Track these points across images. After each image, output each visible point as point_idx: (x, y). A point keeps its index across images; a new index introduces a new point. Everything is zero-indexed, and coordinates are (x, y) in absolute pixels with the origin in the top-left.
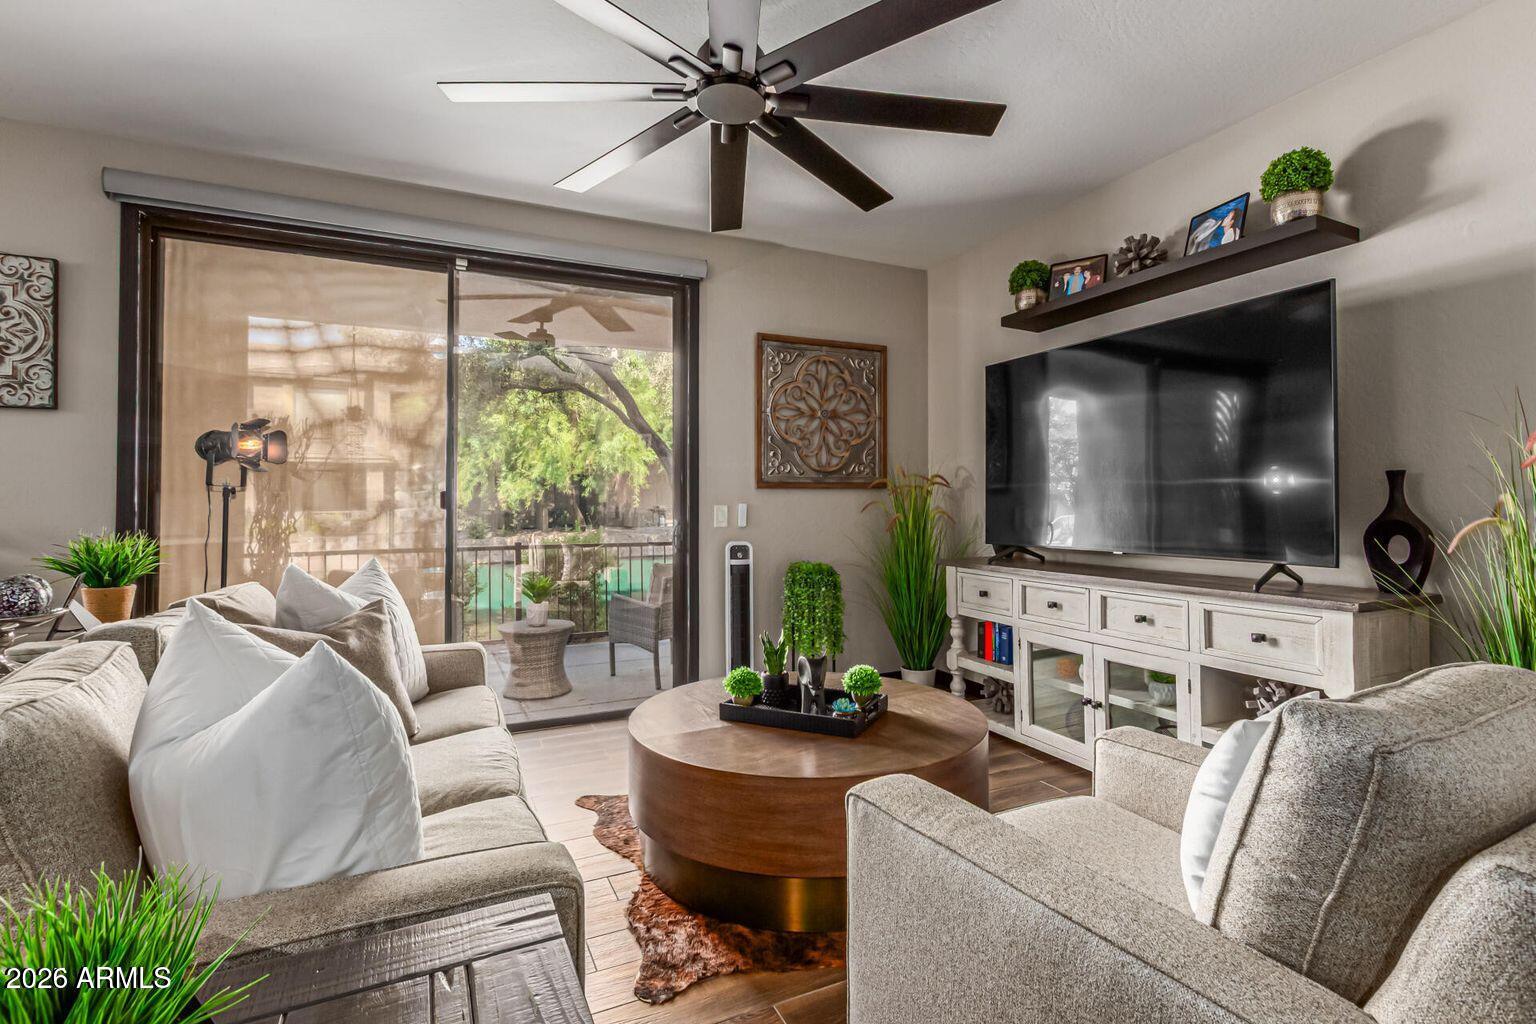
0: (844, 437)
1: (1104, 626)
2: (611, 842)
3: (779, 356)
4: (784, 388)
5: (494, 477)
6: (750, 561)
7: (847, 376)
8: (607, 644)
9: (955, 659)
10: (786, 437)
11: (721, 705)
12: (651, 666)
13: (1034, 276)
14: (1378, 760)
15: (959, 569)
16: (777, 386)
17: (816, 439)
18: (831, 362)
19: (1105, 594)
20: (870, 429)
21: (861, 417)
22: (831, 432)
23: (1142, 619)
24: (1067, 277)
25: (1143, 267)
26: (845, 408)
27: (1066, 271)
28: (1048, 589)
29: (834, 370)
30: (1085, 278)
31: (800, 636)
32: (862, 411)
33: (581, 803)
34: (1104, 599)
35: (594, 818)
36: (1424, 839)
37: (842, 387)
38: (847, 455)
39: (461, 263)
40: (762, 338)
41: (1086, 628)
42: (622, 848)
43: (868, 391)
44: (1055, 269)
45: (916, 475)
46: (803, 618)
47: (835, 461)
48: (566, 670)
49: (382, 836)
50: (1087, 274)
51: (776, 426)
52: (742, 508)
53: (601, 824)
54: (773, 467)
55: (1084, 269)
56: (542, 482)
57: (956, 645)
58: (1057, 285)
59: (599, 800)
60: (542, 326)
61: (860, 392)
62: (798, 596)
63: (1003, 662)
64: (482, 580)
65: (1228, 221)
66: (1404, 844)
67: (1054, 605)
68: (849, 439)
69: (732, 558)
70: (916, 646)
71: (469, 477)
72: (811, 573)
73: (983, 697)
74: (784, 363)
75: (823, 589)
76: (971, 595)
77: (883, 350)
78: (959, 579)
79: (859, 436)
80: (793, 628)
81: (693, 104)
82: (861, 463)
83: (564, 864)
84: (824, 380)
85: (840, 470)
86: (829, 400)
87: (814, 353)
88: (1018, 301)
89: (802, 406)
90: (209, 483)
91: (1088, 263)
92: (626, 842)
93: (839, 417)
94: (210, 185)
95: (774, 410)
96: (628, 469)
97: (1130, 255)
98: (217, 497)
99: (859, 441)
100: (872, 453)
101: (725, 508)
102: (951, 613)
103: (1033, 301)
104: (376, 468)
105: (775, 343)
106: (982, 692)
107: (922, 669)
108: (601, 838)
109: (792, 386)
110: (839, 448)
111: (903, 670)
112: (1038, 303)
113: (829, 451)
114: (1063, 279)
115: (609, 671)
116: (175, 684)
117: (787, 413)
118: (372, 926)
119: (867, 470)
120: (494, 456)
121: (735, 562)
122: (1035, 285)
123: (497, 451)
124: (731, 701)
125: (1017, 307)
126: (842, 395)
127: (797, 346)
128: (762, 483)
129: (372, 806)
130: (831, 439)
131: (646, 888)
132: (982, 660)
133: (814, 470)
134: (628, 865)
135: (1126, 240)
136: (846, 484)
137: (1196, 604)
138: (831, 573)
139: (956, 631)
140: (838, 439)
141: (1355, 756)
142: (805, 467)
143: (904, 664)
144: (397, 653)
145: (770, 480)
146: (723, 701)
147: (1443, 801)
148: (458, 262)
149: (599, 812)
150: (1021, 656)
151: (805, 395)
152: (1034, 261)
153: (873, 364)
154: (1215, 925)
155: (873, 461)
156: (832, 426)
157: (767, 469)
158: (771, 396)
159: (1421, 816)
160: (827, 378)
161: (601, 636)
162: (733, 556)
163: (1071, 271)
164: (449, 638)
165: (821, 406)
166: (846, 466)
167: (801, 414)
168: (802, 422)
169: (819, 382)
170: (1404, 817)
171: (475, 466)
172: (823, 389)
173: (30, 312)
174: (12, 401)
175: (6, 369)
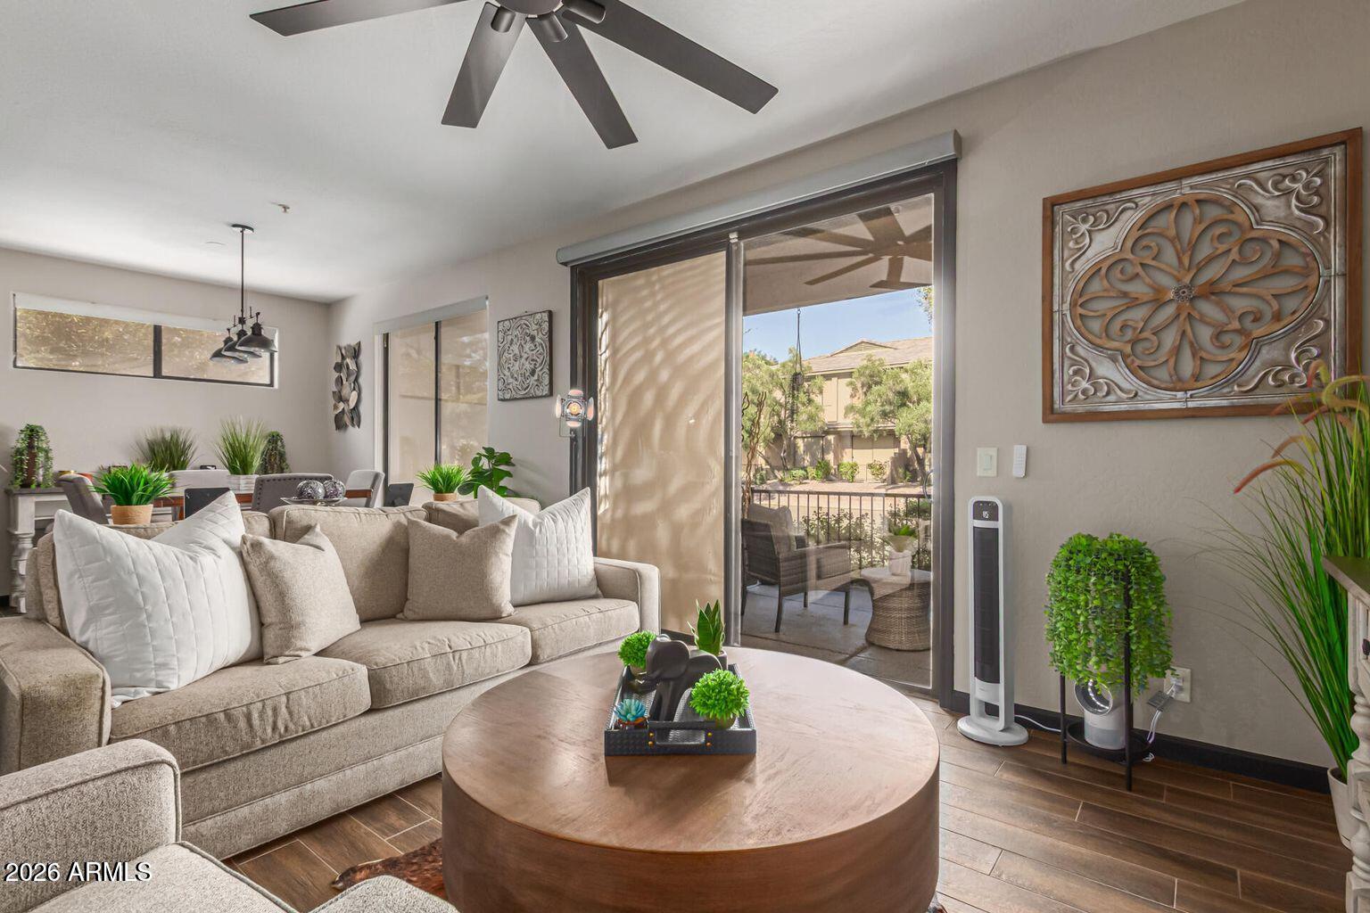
0: (1237, 326)
3: (1086, 221)
4: (1099, 267)
6: (1000, 524)
7: (1244, 215)
10: (1101, 341)
16: (1083, 269)
17: (1170, 340)
18: (1201, 200)
20: (1316, 297)
21: (1283, 283)
22: (1203, 320)
26: (1240, 273)
29: (1216, 211)
32: (1285, 271)
37: (1232, 240)
38: (1247, 353)
40: (1053, 204)
43: (1309, 229)
47: (1213, 369)
51: (1082, 329)
52: (1019, 452)
54: (1077, 388)
61: (1278, 236)
68: (1250, 327)
69: (974, 518)
74: (1096, 230)
77: (1350, 139)
79: (1276, 317)
82: (1283, 367)
84: (1185, 234)
85: (1229, 382)
87: (1161, 197)
89: (1135, 288)
93: (1224, 293)
95: (1076, 304)
99: (1277, 327)
100: (1316, 343)
101: (993, 452)
105: (1078, 204)
109: (1112, 261)
110: (1223, 347)
113: (1198, 352)
117: (1104, 305)
119: (1297, 378)
121: (977, 524)
126: (1231, 252)
128: (1056, 416)
130: (1203, 333)
133: (1163, 388)
136: (1243, 406)
140: (1223, 331)
142: (1140, 385)
145: (1069, 409)
148: (731, 236)
151: (1138, 269)
153: (1321, 173)
155: (1322, 358)
156: (1208, 308)
157: (1063, 394)
158: (1071, 286)
160: (1195, 229)
162: (977, 516)
165: (1179, 280)
166: (1241, 375)
167: (1134, 302)
168: (1138, 315)
173: (542, 342)
174: (538, 393)
175: (536, 376)
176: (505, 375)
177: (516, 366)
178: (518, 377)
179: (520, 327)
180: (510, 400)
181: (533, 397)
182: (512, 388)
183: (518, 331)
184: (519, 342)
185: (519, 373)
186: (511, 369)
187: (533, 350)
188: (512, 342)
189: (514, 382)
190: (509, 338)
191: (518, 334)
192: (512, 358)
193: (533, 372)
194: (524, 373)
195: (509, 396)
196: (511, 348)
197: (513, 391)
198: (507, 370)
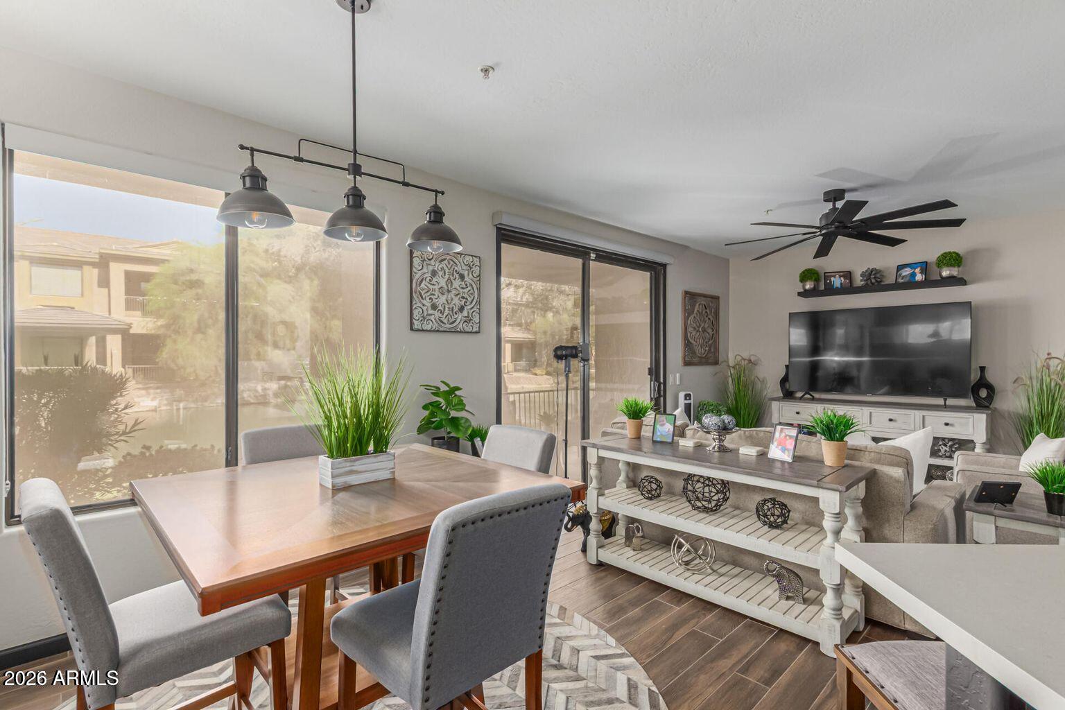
0: (706, 340)
10: (691, 341)
13: (811, 275)
15: (781, 403)
17: (700, 342)
20: (714, 336)
21: (711, 331)
23: (891, 420)
24: (833, 279)
27: (832, 276)
29: (704, 308)
32: (712, 328)
37: (707, 317)
38: (707, 349)
39: (593, 256)
40: (686, 293)
43: (714, 318)
50: (842, 279)
51: (689, 336)
52: (678, 376)
55: (840, 276)
61: (711, 319)
65: (918, 270)
69: (685, 400)
74: (691, 305)
76: (788, 414)
77: (718, 298)
78: (781, 408)
82: (711, 353)
86: (703, 322)
88: (804, 286)
97: (866, 274)
100: (714, 348)
101: (673, 376)
105: (689, 295)
109: (693, 316)
112: (814, 287)
113: (703, 347)
114: (830, 279)
119: (713, 356)
121: (686, 402)
122: (813, 280)
126: (706, 320)
127: (694, 296)
130: (703, 342)
136: (707, 363)
137: (919, 414)
148: (591, 254)
152: (812, 269)
153: (715, 305)
155: (715, 351)
160: (702, 312)
163: (834, 276)
165: (701, 326)
166: (707, 354)
167: (695, 329)
168: (695, 333)
173: (473, 284)
174: (467, 329)
175: (465, 313)
176: (424, 305)
177: (443, 299)
178: (444, 310)
179: (446, 262)
180: (430, 331)
181: (461, 332)
182: (434, 321)
183: (443, 265)
184: (447, 276)
185: (447, 306)
186: (435, 301)
187: (463, 288)
188: (434, 273)
189: (437, 314)
190: (431, 268)
191: (445, 268)
192: (437, 290)
193: (462, 309)
194: (453, 307)
195: (429, 327)
196: (435, 279)
197: (435, 323)
198: (428, 299)
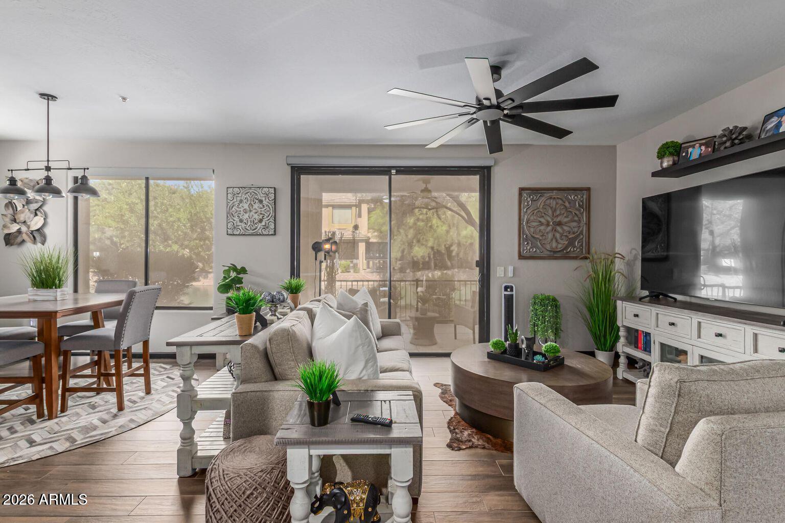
0: (565, 234)
1: (699, 337)
2: (445, 400)
3: (530, 197)
4: (533, 212)
5: (411, 246)
6: (514, 293)
7: (567, 204)
8: (453, 325)
9: (622, 347)
10: (533, 235)
11: (488, 352)
12: (472, 337)
13: (671, 150)
14: (678, 384)
15: (624, 302)
16: (529, 211)
17: (550, 236)
18: (558, 198)
19: (700, 320)
20: (581, 229)
21: (575, 224)
22: (558, 232)
23: (719, 335)
24: (690, 150)
25: (733, 145)
26: (566, 220)
27: (690, 146)
28: (670, 316)
29: (560, 202)
30: (701, 150)
31: (538, 329)
32: (575, 221)
33: (436, 385)
34: (699, 323)
35: (440, 391)
36: (700, 413)
37: (564, 210)
38: (567, 242)
39: (393, 172)
40: (522, 190)
41: (689, 337)
42: (449, 403)
43: (580, 210)
44: (683, 146)
45: (603, 253)
46: (539, 320)
47: (560, 246)
48: (436, 335)
49: (370, 371)
50: (703, 148)
51: (529, 231)
52: (511, 269)
53: (442, 393)
54: (527, 249)
55: (701, 145)
56: (432, 248)
57: (622, 340)
58: (684, 154)
59: (442, 385)
60: (426, 186)
61: (574, 211)
62: (537, 310)
63: (647, 351)
64: (403, 293)
65: (783, 119)
66: (692, 414)
67: (673, 324)
68: (568, 235)
69: (505, 291)
70: (602, 340)
71: (399, 245)
72: (543, 300)
73: (636, 368)
74: (532, 200)
75: (550, 308)
76: (630, 316)
77: (588, 189)
78: (624, 309)
79: (574, 233)
80: (534, 325)
81: (474, 116)
82: (575, 247)
83: (417, 386)
84: (554, 207)
85: (563, 250)
86: (557, 216)
87: (548, 195)
88: (662, 163)
89: (542, 220)
90: (316, 259)
91: (704, 141)
92: (451, 401)
93: (563, 225)
94: (315, 156)
95: (527, 222)
96: (473, 241)
97: (724, 139)
98: (318, 262)
99: (573, 236)
100: (581, 241)
101: (503, 268)
102: (619, 323)
103: (671, 163)
104: (362, 241)
105: (528, 191)
106: (636, 365)
107: (606, 351)
108: (442, 398)
109: (537, 211)
110: (562, 240)
111: (596, 351)
112: (674, 164)
113: (557, 241)
114: (688, 151)
115: (454, 337)
116: (320, 324)
117: (535, 224)
118: (368, 390)
119: (578, 250)
120: (409, 237)
121: (506, 293)
122: (671, 154)
123: (411, 233)
124: (492, 351)
125: (662, 166)
126: (564, 213)
127: (539, 192)
128: (521, 257)
129: (367, 362)
130: (558, 235)
131: (456, 417)
132: (637, 349)
133: (549, 251)
134: (450, 408)
135: (722, 130)
136: (566, 257)
137: (749, 330)
138: (554, 300)
139: (622, 333)
140: (562, 235)
141: (672, 382)
142: (543, 249)
143: (596, 347)
144: (372, 321)
145: (525, 255)
146: (489, 351)
147: (708, 402)
148: (392, 171)
149: (442, 389)
150: (656, 350)
151: (543, 215)
152: (672, 142)
153: (582, 197)
154: (636, 441)
155: (582, 245)
156: (559, 228)
157: (524, 250)
158: (526, 217)
159: (698, 405)
160: (556, 206)
161: (452, 321)
163: (693, 147)
164: (390, 318)
165: (552, 219)
166: (566, 248)
167: (541, 224)
168: (542, 228)
169: (551, 208)
170: (691, 405)
171: (401, 241)
172: (554, 211)
173: (269, 204)
174: (265, 233)
175: (263, 223)
176: (234, 220)
177: (246, 216)
178: (248, 222)
179: (249, 194)
180: (239, 235)
181: (260, 235)
182: (241, 228)
183: (247, 196)
184: (249, 202)
185: (249, 220)
186: (241, 217)
187: (261, 208)
188: (241, 201)
189: (243, 225)
190: (239, 198)
191: (248, 197)
192: (242, 211)
193: (261, 221)
194: (254, 221)
195: (238, 233)
196: (241, 205)
197: (241, 230)
198: (236, 217)
